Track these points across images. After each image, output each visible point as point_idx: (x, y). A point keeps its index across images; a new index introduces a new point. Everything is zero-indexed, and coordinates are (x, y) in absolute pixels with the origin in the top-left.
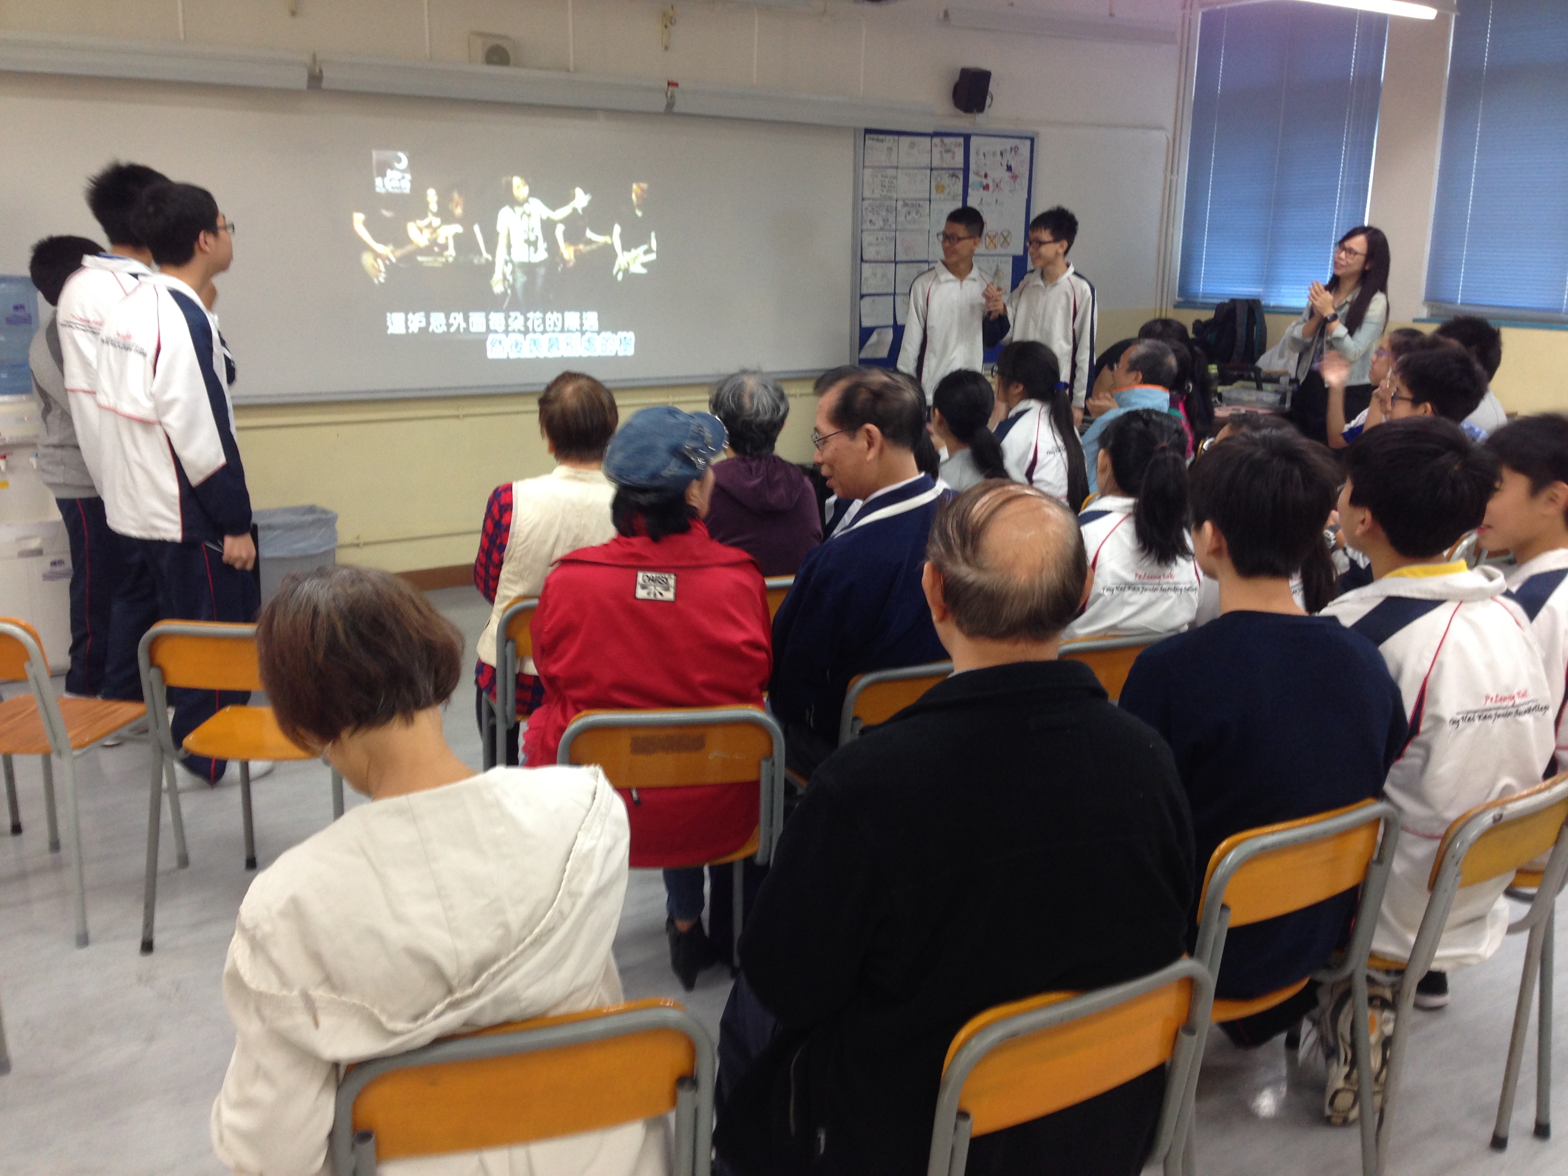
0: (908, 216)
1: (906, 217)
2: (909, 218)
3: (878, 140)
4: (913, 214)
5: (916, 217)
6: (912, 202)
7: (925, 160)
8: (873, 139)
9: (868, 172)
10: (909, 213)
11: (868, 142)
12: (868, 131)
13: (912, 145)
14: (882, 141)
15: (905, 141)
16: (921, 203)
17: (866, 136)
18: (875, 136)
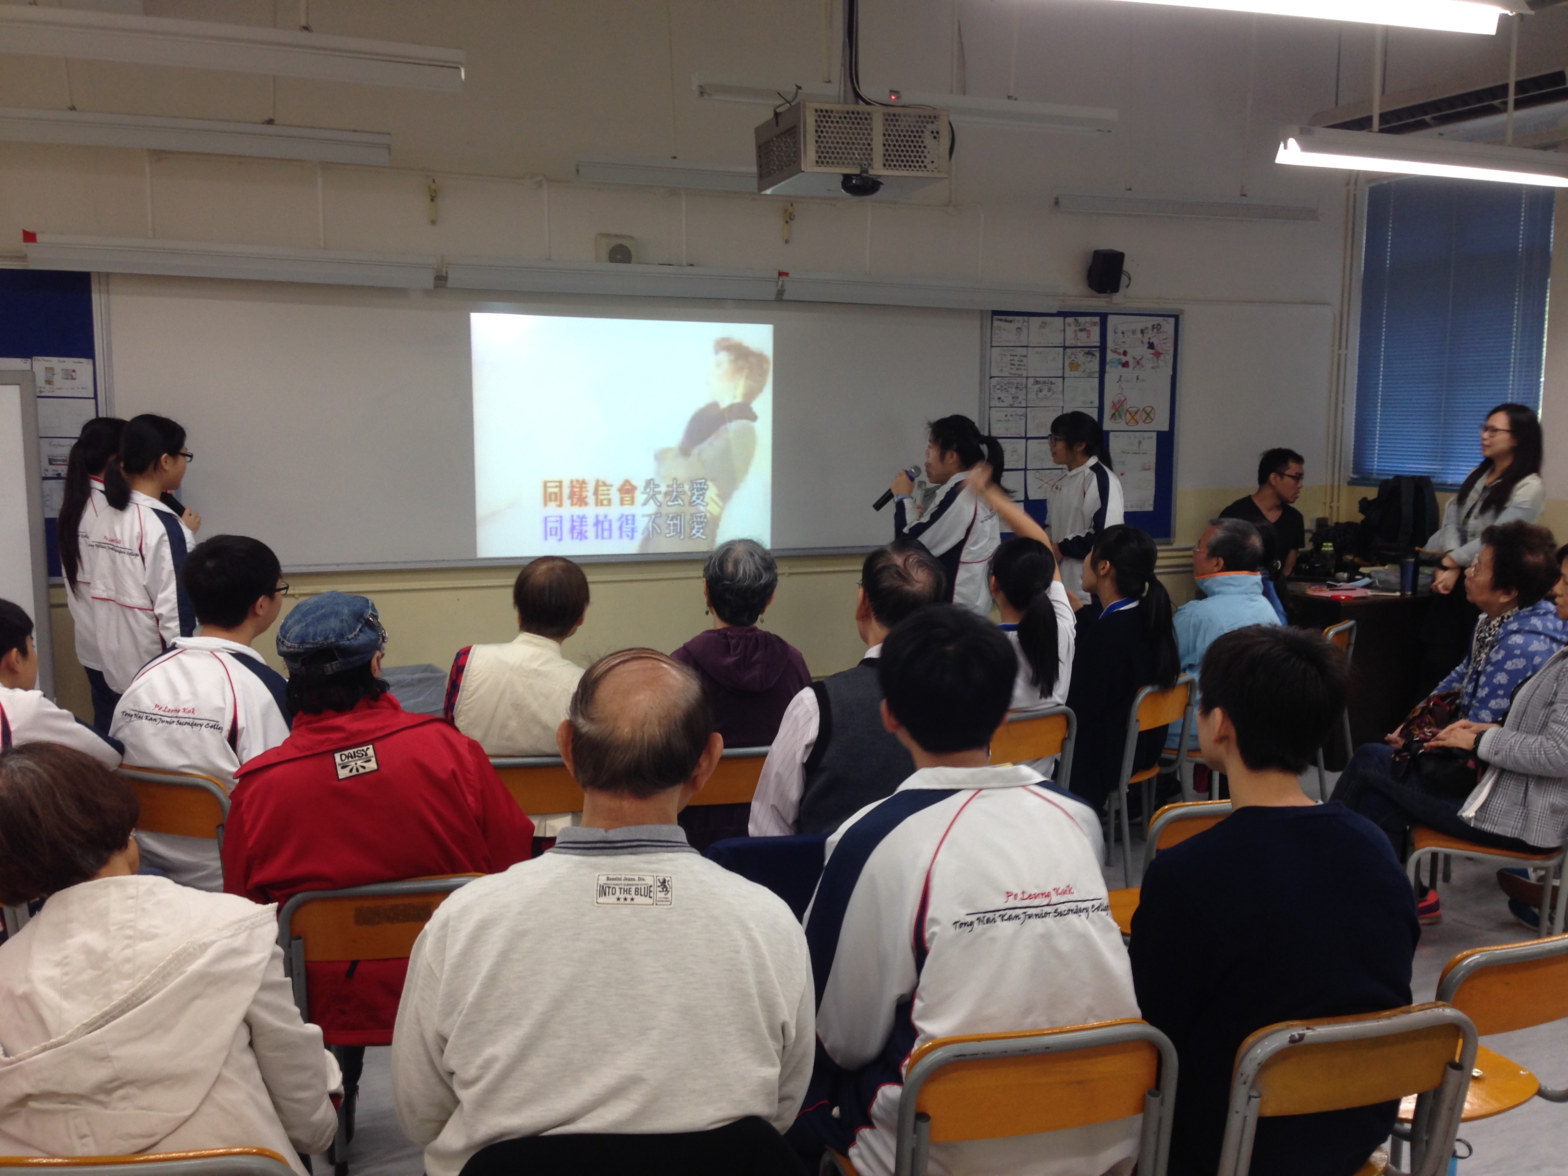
0: (1039, 393)
1: (1037, 394)
2: (1040, 395)
3: (1006, 321)
4: (1045, 392)
5: (1049, 394)
6: (1044, 380)
7: (1058, 340)
8: (1001, 320)
9: (996, 352)
10: (1041, 390)
11: (996, 323)
12: (995, 313)
13: (1043, 325)
14: (1011, 321)
15: (1035, 321)
17: (995, 317)
18: (1003, 317)
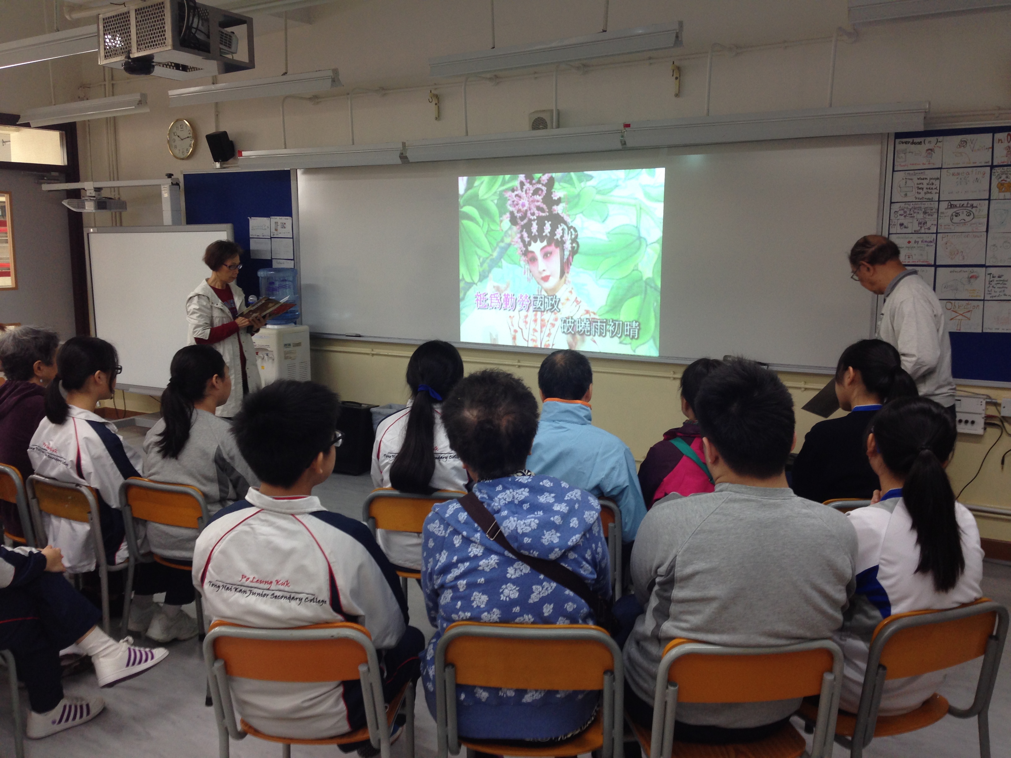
0: (954, 217)
1: (952, 219)
2: (956, 220)
3: (913, 143)
4: (963, 216)
5: (968, 219)
6: (962, 202)
7: (986, 157)
8: (906, 143)
9: (899, 176)
10: (957, 215)
11: (899, 146)
12: (899, 136)
13: (964, 143)
14: (920, 143)
16: (975, 203)
17: (898, 141)
18: (910, 140)
